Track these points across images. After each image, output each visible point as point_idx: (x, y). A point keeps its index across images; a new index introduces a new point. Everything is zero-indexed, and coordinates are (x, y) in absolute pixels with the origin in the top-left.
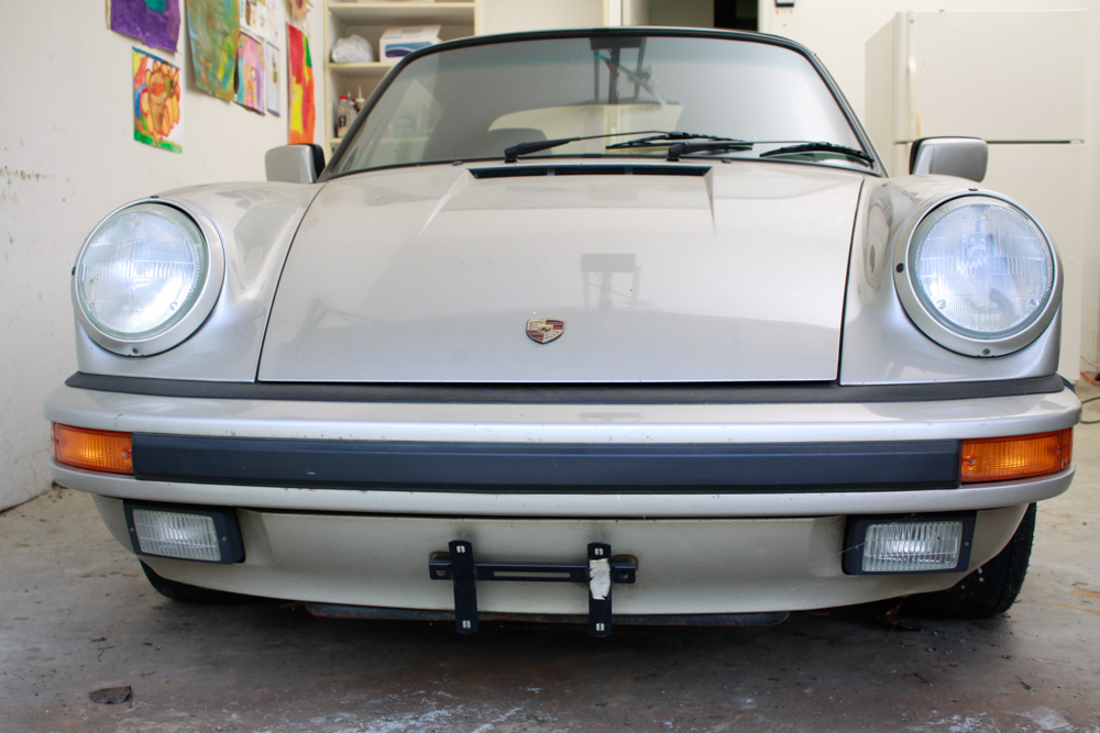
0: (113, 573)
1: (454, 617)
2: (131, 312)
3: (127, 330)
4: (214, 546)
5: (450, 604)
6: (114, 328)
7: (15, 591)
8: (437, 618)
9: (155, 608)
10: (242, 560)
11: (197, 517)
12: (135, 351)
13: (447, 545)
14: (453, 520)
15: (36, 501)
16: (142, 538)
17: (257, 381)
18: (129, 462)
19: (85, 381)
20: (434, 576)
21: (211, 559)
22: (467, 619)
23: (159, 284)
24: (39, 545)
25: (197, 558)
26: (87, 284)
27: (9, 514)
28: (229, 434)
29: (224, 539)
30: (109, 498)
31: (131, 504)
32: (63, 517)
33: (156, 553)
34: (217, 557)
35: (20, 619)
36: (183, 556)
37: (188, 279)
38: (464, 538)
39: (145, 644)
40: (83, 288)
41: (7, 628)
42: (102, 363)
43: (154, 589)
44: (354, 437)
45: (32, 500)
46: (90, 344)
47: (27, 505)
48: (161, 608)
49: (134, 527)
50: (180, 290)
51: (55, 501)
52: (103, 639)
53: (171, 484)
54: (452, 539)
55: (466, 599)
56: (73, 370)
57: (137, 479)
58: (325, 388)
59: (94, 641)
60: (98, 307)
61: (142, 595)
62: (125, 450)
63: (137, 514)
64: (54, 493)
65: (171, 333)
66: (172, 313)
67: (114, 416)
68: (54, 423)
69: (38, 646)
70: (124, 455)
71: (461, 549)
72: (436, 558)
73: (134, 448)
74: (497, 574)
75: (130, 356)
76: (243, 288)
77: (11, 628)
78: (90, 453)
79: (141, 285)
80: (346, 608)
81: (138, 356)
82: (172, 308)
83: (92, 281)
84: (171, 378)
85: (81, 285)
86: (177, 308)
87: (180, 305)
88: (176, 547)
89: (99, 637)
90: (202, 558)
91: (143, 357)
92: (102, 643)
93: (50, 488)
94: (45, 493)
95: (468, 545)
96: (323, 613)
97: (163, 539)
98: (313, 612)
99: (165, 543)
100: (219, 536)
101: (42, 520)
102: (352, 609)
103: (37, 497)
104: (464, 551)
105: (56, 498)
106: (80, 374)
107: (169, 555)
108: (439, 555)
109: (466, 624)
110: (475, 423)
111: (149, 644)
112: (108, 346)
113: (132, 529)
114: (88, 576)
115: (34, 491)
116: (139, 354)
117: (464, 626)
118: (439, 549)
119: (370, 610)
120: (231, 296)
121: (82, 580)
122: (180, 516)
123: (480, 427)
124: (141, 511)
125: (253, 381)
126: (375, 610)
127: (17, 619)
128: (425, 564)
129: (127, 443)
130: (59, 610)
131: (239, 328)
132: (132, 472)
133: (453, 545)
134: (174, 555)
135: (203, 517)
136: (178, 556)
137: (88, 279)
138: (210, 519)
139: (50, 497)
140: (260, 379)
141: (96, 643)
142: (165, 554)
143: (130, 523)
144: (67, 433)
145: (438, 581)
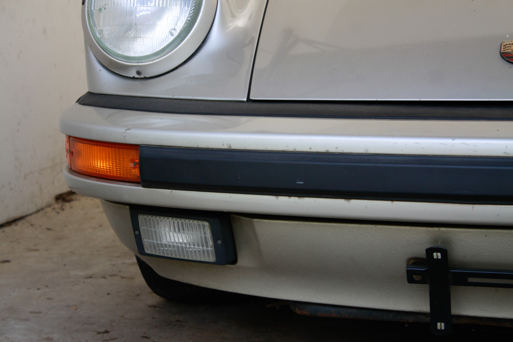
0: (112, 276)
1: (428, 319)
2: (135, 38)
3: (132, 54)
4: (210, 249)
5: (425, 307)
6: (120, 52)
7: (29, 289)
8: (411, 319)
9: (150, 306)
10: (234, 261)
11: (196, 222)
12: (138, 73)
13: (424, 252)
14: (430, 229)
15: (41, 212)
16: (146, 241)
17: (249, 100)
18: (136, 172)
19: (93, 99)
20: (411, 280)
21: (207, 260)
22: (441, 322)
23: (160, 12)
24: (47, 250)
25: (194, 259)
26: (95, 12)
27: (20, 223)
28: (226, 147)
29: (219, 242)
30: (115, 204)
31: (137, 210)
32: (66, 226)
33: (158, 254)
34: (212, 259)
35: (35, 313)
36: (182, 257)
37: (186, 8)
38: (440, 245)
39: (143, 337)
40: (92, 15)
41: (24, 320)
42: (109, 84)
43: (149, 290)
44: (340, 150)
45: (38, 211)
46: (99, 67)
47: (34, 216)
48: (155, 307)
49: (139, 230)
50: (179, 18)
51: (58, 213)
52: (107, 332)
53: (174, 191)
54: (428, 246)
55: (441, 303)
56: (84, 90)
57: (143, 186)
58: (311, 106)
59: (99, 333)
60: (106, 33)
61: (138, 295)
62: (133, 161)
63: (141, 218)
64: (57, 206)
65: (171, 57)
66: (171, 38)
67: (123, 130)
68: (69, 137)
69: (51, 336)
70: (132, 165)
71: (437, 255)
72: (413, 264)
73: (141, 158)
74: (470, 280)
75: (134, 78)
76: (233, 16)
77: (27, 320)
78: (101, 164)
79: (144, 13)
80: (327, 308)
81: (142, 78)
82: (172, 34)
83: (100, 10)
84: (171, 97)
85: (91, 15)
86: (176, 34)
87: (178, 30)
88: (176, 249)
89: (102, 330)
90: (199, 259)
91: (146, 78)
92: (105, 335)
93: (53, 201)
94: (49, 206)
95: (444, 252)
96: (306, 312)
97: (164, 242)
98: (297, 311)
99: (166, 245)
100: (215, 239)
101: (48, 229)
102: (333, 309)
103: (42, 209)
104: (440, 257)
105: (59, 210)
106: (90, 94)
107: (170, 256)
108: (415, 261)
109: (441, 326)
110: (454, 137)
111: (146, 337)
112: (114, 68)
113: (137, 233)
114: (91, 277)
115: (41, 203)
116: (142, 76)
117: (439, 328)
118: (415, 256)
119: (349, 310)
120: (223, 22)
121: (85, 280)
122: (180, 221)
123: (458, 142)
124: (146, 216)
125: (245, 99)
126: (354, 310)
127: (31, 312)
128: (402, 269)
129: (134, 155)
130: (68, 306)
131: (231, 53)
132: (139, 180)
133: (430, 251)
134: (174, 256)
135: (200, 222)
136: (178, 257)
137: (97, 8)
138: (206, 224)
139: (54, 209)
140: (252, 98)
141: (100, 336)
142: (166, 255)
143: (136, 226)
144: (80, 146)
145: (413, 285)
